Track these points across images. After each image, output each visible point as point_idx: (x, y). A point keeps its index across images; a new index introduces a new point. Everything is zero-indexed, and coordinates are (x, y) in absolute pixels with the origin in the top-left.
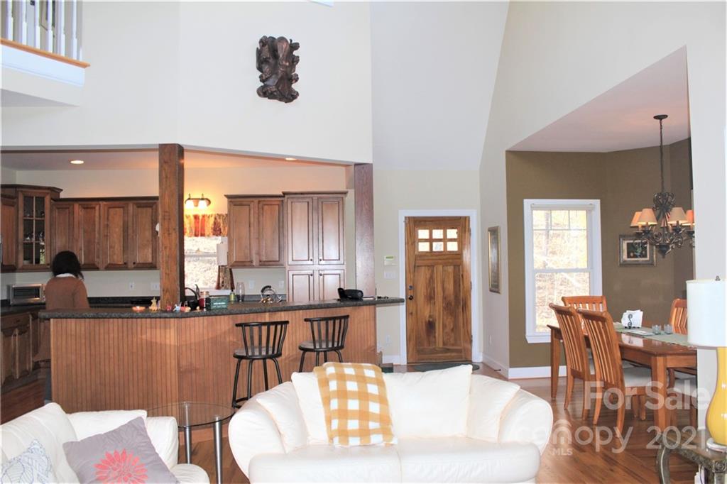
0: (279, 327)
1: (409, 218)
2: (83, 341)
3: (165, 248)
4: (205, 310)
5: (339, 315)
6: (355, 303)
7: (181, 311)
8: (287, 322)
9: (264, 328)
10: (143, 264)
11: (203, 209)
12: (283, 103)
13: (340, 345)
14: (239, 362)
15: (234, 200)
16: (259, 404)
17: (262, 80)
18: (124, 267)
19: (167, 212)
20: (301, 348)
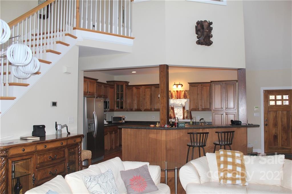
0: (205, 135)
1: (265, 90)
2: (133, 137)
3: (162, 103)
4: (177, 127)
5: (231, 131)
6: (237, 126)
7: (167, 127)
8: (208, 133)
9: (199, 135)
10: (157, 109)
11: (180, 88)
12: (207, 46)
13: (230, 143)
14: (189, 147)
15: (191, 84)
16: (192, 164)
17: (198, 38)
18: (150, 110)
19: (162, 90)
20: (214, 144)
